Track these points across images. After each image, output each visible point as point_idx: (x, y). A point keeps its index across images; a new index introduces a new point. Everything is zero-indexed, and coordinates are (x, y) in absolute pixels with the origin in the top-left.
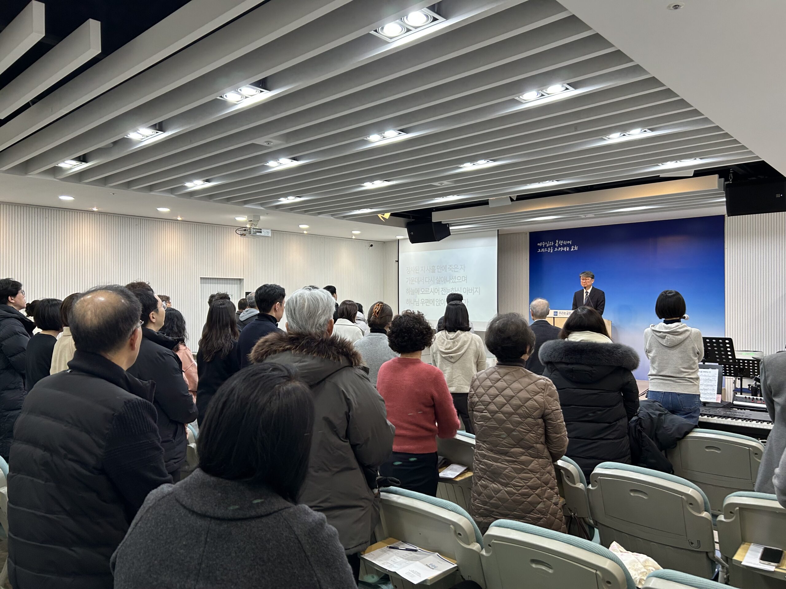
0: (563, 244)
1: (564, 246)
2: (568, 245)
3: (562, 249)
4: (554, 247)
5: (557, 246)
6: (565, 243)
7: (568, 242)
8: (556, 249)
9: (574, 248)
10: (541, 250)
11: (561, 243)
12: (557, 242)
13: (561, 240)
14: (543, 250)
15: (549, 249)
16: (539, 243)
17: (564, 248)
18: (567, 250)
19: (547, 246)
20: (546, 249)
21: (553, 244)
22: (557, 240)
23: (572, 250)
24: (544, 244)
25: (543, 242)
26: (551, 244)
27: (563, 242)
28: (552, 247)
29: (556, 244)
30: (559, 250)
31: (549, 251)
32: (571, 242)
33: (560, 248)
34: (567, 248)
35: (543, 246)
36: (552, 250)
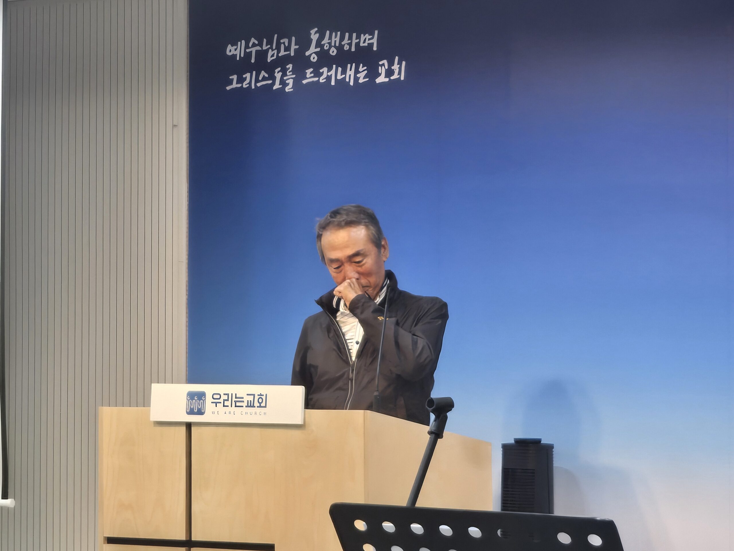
0: (340, 48)
1: (343, 59)
2: (361, 55)
3: (335, 74)
4: (301, 63)
5: (314, 58)
7: (365, 39)
8: (309, 77)
9: (389, 73)
10: (241, 80)
11: (333, 41)
14: (249, 80)
15: (278, 75)
16: (234, 44)
17: (344, 72)
18: (356, 79)
19: (269, 60)
20: (263, 74)
21: (293, 47)
22: (313, 32)
23: (379, 80)
24: (254, 50)
25: (253, 40)
26: (287, 49)
27: (342, 39)
28: (290, 66)
29: (308, 48)
30: (322, 80)
31: (277, 86)
32: (375, 41)
33: (325, 70)
34: (357, 72)
35: (253, 61)
36: (291, 82)
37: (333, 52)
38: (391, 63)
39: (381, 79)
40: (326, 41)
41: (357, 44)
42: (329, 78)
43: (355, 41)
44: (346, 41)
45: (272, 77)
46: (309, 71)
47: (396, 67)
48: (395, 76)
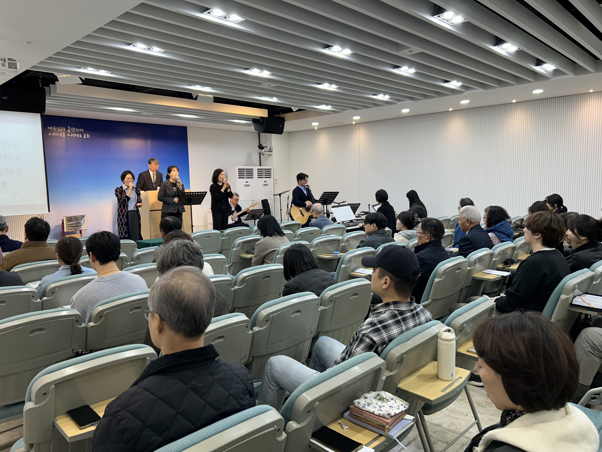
0: (75, 131)
1: (76, 133)
2: (80, 133)
3: (74, 135)
4: (67, 133)
5: (69, 132)
6: (77, 130)
7: (81, 130)
8: (69, 135)
9: (86, 136)
10: (52, 134)
11: (73, 129)
12: (69, 128)
13: (73, 127)
14: (54, 134)
15: (61, 134)
16: (50, 127)
17: (76, 135)
18: (79, 137)
19: (59, 131)
20: (57, 133)
21: (64, 129)
22: (69, 127)
23: (84, 137)
24: (55, 129)
25: (54, 127)
26: (63, 129)
27: (75, 129)
28: (64, 133)
29: (68, 130)
30: (72, 136)
31: (61, 136)
32: (83, 130)
33: (72, 134)
34: (79, 135)
35: (55, 130)
36: (64, 136)
37: (74, 131)
38: (86, 135)
39: (85, 137)
40: (72, 129)
41: (79, 131)
42: (73, 136)
43: (78, 130)
44: (76, 130)
45: (60, 134)
46: (68, 134)
47: (87, 135)
48: (88, 137)
